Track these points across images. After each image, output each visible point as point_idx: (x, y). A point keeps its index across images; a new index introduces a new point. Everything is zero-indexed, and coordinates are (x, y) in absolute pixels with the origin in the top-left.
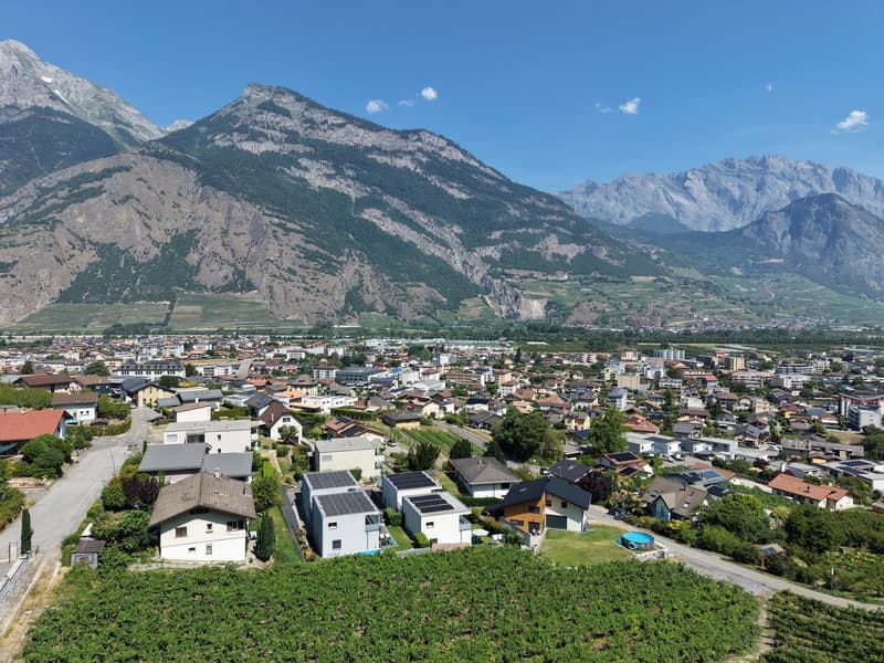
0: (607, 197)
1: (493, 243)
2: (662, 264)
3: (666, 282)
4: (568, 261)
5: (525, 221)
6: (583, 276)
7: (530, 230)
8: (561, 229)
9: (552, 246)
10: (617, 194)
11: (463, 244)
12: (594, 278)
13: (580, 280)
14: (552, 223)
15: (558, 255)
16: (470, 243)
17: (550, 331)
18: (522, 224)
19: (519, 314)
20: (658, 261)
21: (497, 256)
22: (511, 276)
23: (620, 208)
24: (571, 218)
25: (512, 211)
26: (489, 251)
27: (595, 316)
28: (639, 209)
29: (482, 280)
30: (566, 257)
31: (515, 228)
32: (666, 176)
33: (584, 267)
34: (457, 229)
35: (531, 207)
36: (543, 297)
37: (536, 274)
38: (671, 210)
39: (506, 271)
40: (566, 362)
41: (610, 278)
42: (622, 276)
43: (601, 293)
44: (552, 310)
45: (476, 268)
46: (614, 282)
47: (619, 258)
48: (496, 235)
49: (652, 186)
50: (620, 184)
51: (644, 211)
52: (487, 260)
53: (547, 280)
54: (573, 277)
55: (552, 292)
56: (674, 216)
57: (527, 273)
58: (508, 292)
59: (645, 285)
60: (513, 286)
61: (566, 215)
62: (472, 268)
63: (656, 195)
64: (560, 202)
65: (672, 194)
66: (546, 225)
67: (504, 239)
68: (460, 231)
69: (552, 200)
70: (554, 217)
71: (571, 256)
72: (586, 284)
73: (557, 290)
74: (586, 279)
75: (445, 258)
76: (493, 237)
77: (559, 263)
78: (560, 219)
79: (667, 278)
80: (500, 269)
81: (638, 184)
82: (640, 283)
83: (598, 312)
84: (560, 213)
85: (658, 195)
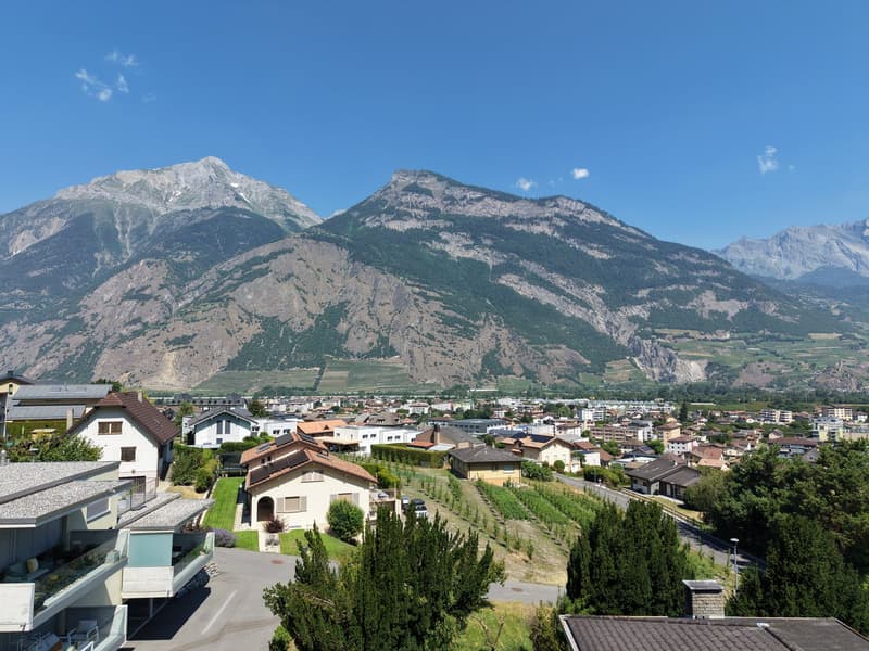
0: (768, 254)
1: (640, 302)
2: (847, 319)
3: (855, 339)
4: (729, 318)
5: (675, 279)
6: (748, 335)
7: (682, 288)
8: (718, 285)
9: (709, 302)
10: (779, 249)
11: (606, 304)
12: (762, 336)
13: (746, 339)
14: (707, 279)
15: (717, 312)
16: (614, 302)
17: (717, 392)
18: (672, 281)
19: (674, 377)
20: (841, 317)
21: (645, 315)
22: (663, 336)
23: (785, 264)
24: (730, 273)
25: (659, 268)
26: (636, 310)
27: (769, 378)
28: (808, 263)
29: (629, 342)
30: (726, 314)
31: (664, 285)
32: (839, 225)
33: (748, 324)
34: (598, 289)
35: (682, 264)
36: (703, 358)
37: (691, 333)
38: (850, 263)
39: (657, 330)
40: (750, 421)
41: (782, 336)
42: (798, 333)
43: (774, 353)
44: (715, 373)
45: (622, 329)
46: (788, 340)
47: (793, 313)
48: (643, 293)
49: (822, 238)
50: (782, 239)
51: (815, 266)
52: (633, 319)
53: (705, 339)
54: (736, 336)
55: (714, 352)
56: (854, 269)
57: (682, 332)
58: (661, 353)
59: (829, 343)
60: (665, 346)
61: (723, 270)
62: (617, 328)
63: (828, 246)
64: (715, 257)
65: (847, 245)
66: (700, 281)
67: (652, 297)
68: (603, 291)
69: (704, 255)
70: (709, 273)
71: (732, 313)
72: (753, 343)
73: (719, 350)
74: (753, 337)
75: (586, 319)
76: (639, 296)
77: (719, 320)
78: (716, 274)
79: (856, 335)
80: (649, 329)
81: (804, 237)
82: (821, 341)
83: (772, 374)
84: (715, 268)
85: (830, 248)
